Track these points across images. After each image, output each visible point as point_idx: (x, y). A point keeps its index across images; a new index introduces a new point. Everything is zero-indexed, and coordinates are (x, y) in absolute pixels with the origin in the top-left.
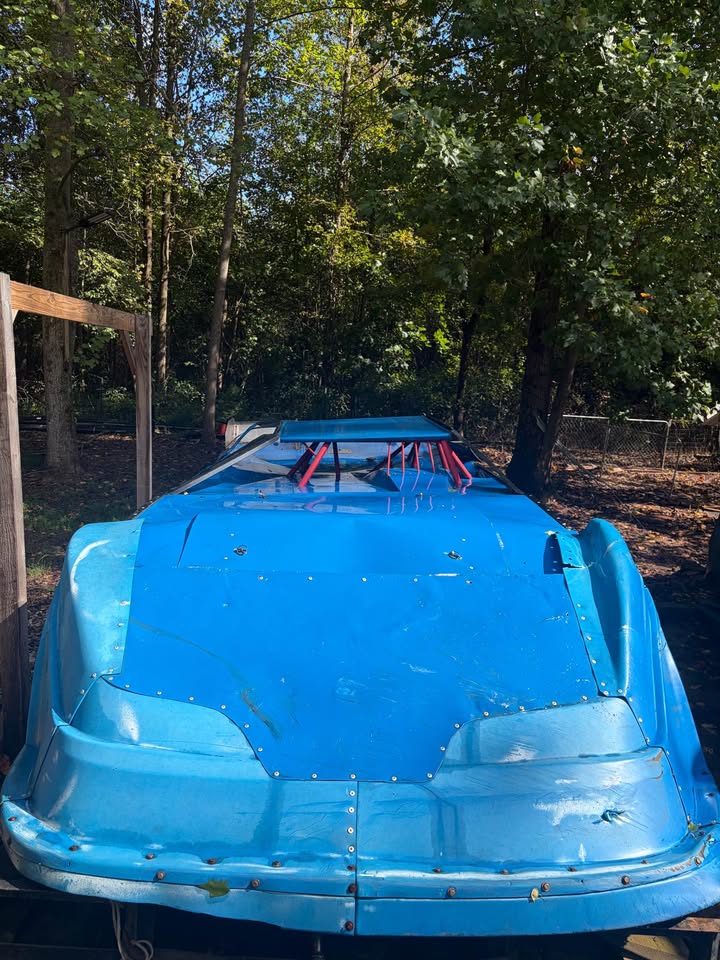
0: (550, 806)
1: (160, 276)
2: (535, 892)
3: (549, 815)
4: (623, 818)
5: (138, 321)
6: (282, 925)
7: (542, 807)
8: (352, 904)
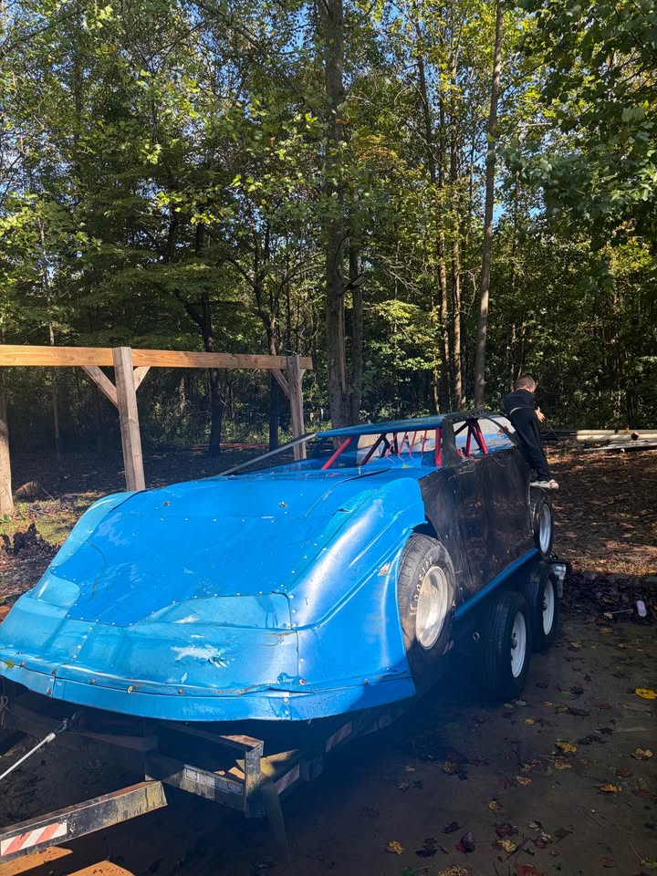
0: (180, 649)
1: (454, 311)
2: (131, 688)
3: (177, 654)
4: (221, 663)
5: (289, 361)
6: (29, 688)
7: (176, 649)
8: (53, 680)
